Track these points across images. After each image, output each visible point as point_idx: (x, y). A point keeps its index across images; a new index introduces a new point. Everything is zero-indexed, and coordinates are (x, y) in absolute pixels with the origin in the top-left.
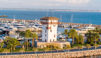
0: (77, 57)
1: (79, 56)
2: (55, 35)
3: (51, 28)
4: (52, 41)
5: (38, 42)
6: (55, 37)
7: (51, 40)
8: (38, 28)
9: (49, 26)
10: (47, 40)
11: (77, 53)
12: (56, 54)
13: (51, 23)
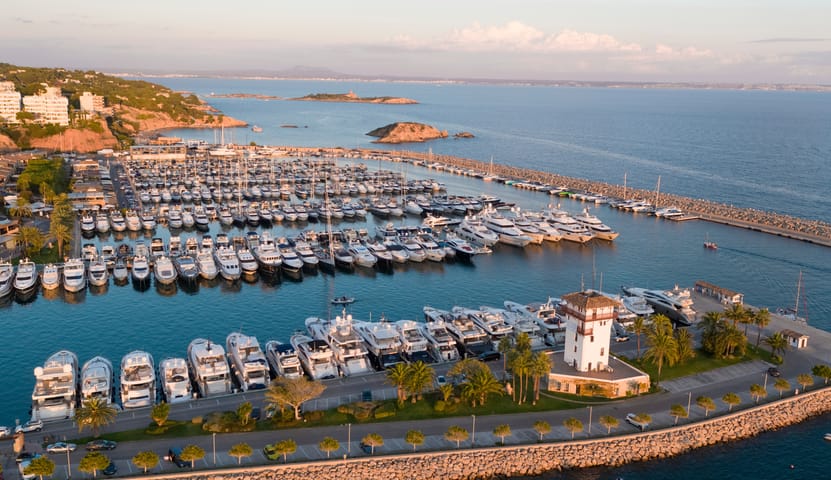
0: (670, 454)
1: (675, 451)
2: (602, 350)
3: (594, 332)
4: (594, 366)
5: (552, 372)
6: (602, 354)
7: (590, 365)
8: (554, 231)
9: (588, 326)
10: (578, 362)
11: (669, 435)
12: (604, 443)
13: (594, 317)
